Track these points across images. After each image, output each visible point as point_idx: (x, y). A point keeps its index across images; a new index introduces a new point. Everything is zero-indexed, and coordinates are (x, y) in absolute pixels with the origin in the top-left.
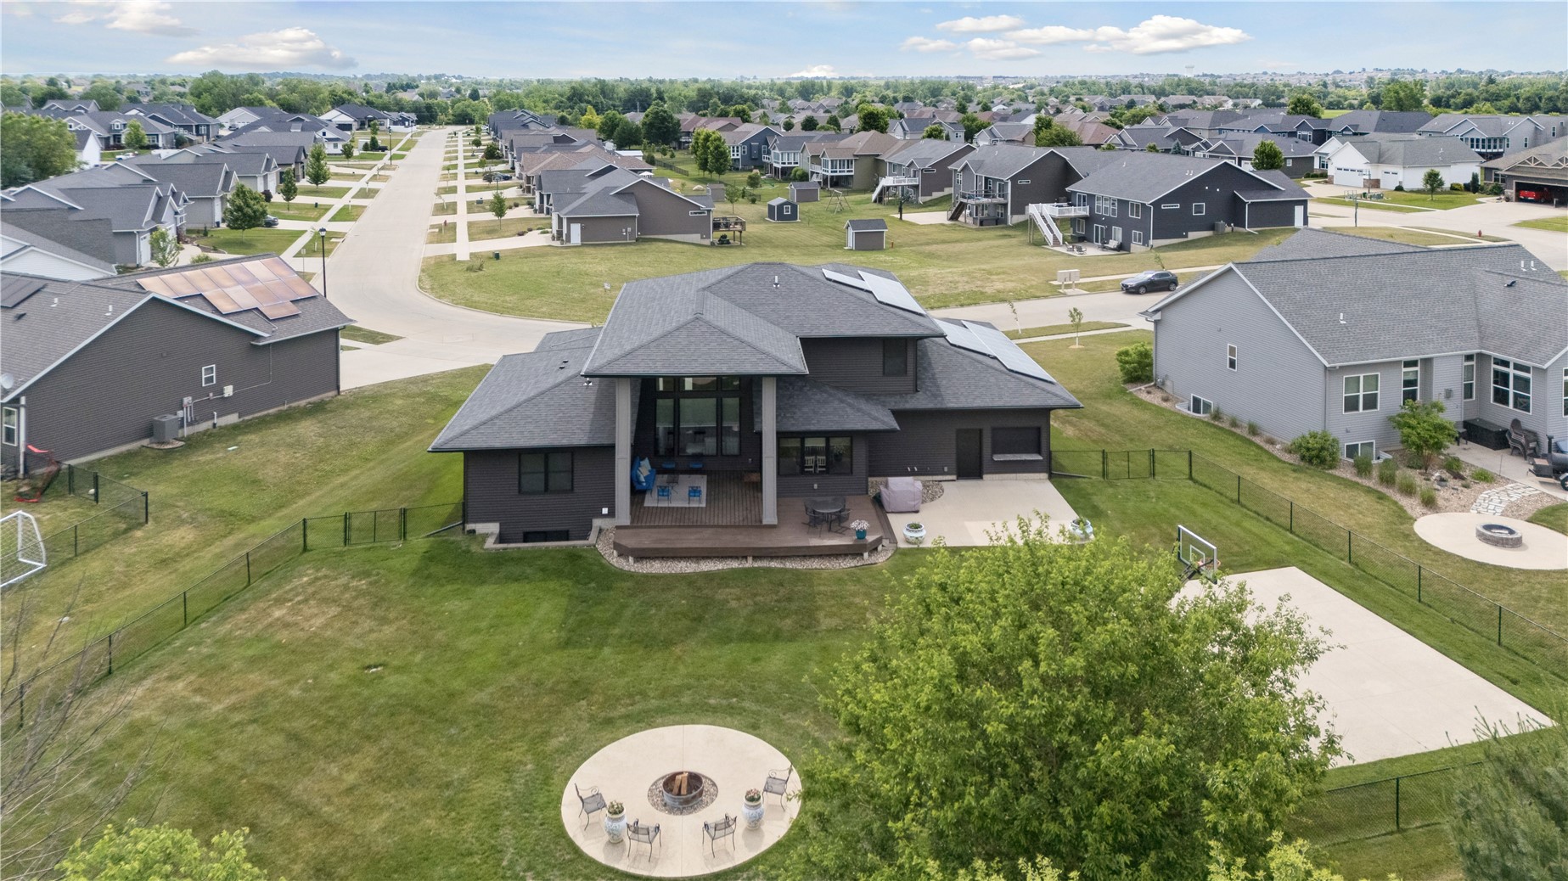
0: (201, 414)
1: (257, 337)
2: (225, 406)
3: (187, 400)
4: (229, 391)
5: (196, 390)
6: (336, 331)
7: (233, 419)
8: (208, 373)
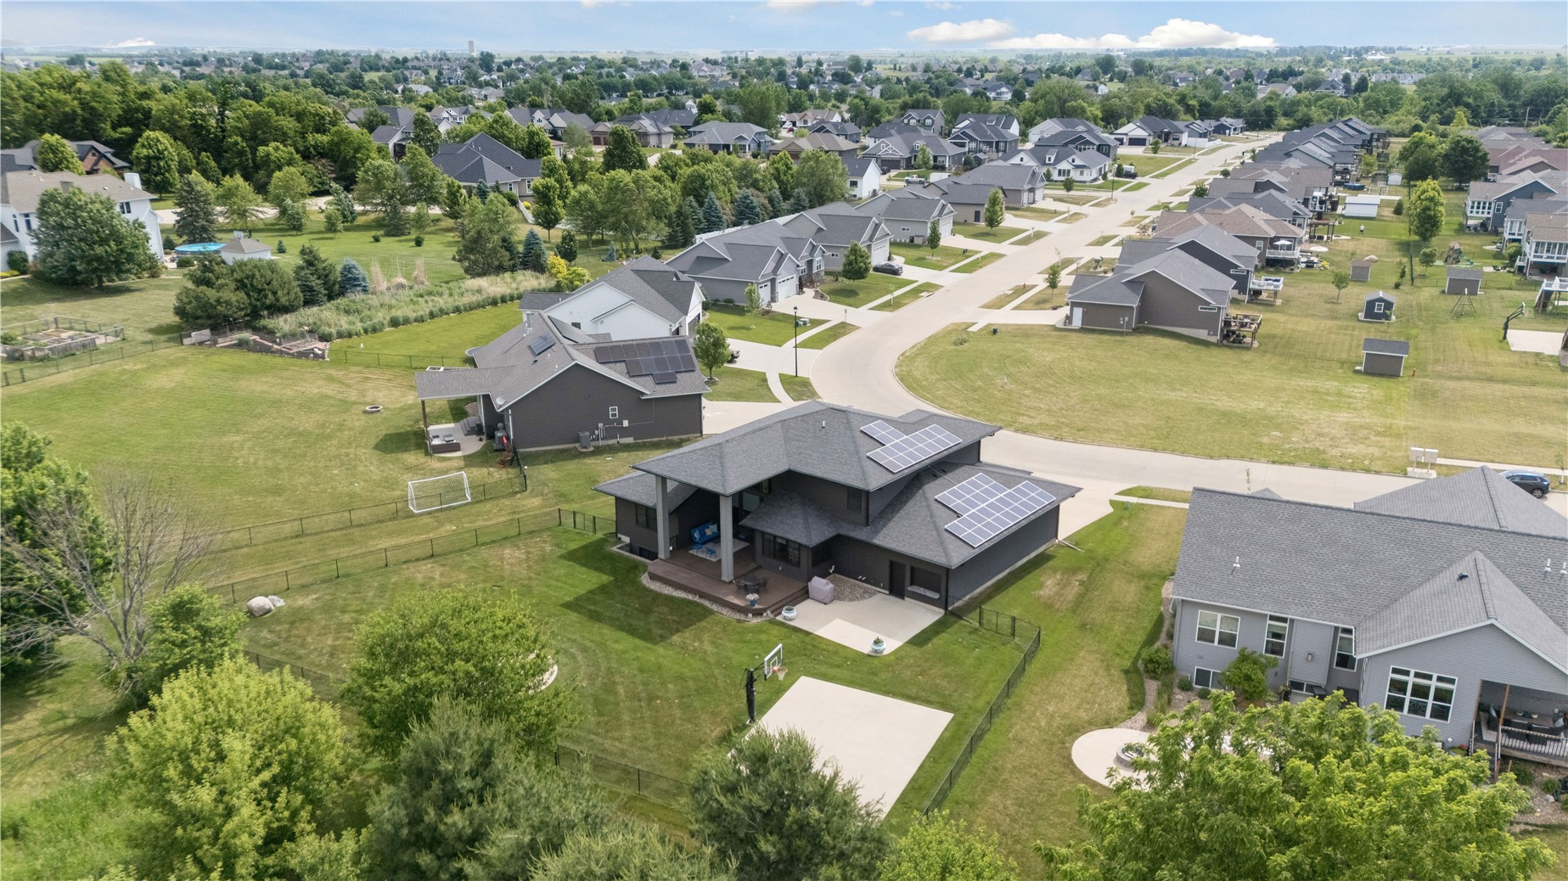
0: (610, 434)
1: (643, 394)
2: (625, 432)
3: (600, 425)
4: (626, 423)
5: (606, 420)
6: (700, 395)
7: (630, 440)
8: (613, 411)
